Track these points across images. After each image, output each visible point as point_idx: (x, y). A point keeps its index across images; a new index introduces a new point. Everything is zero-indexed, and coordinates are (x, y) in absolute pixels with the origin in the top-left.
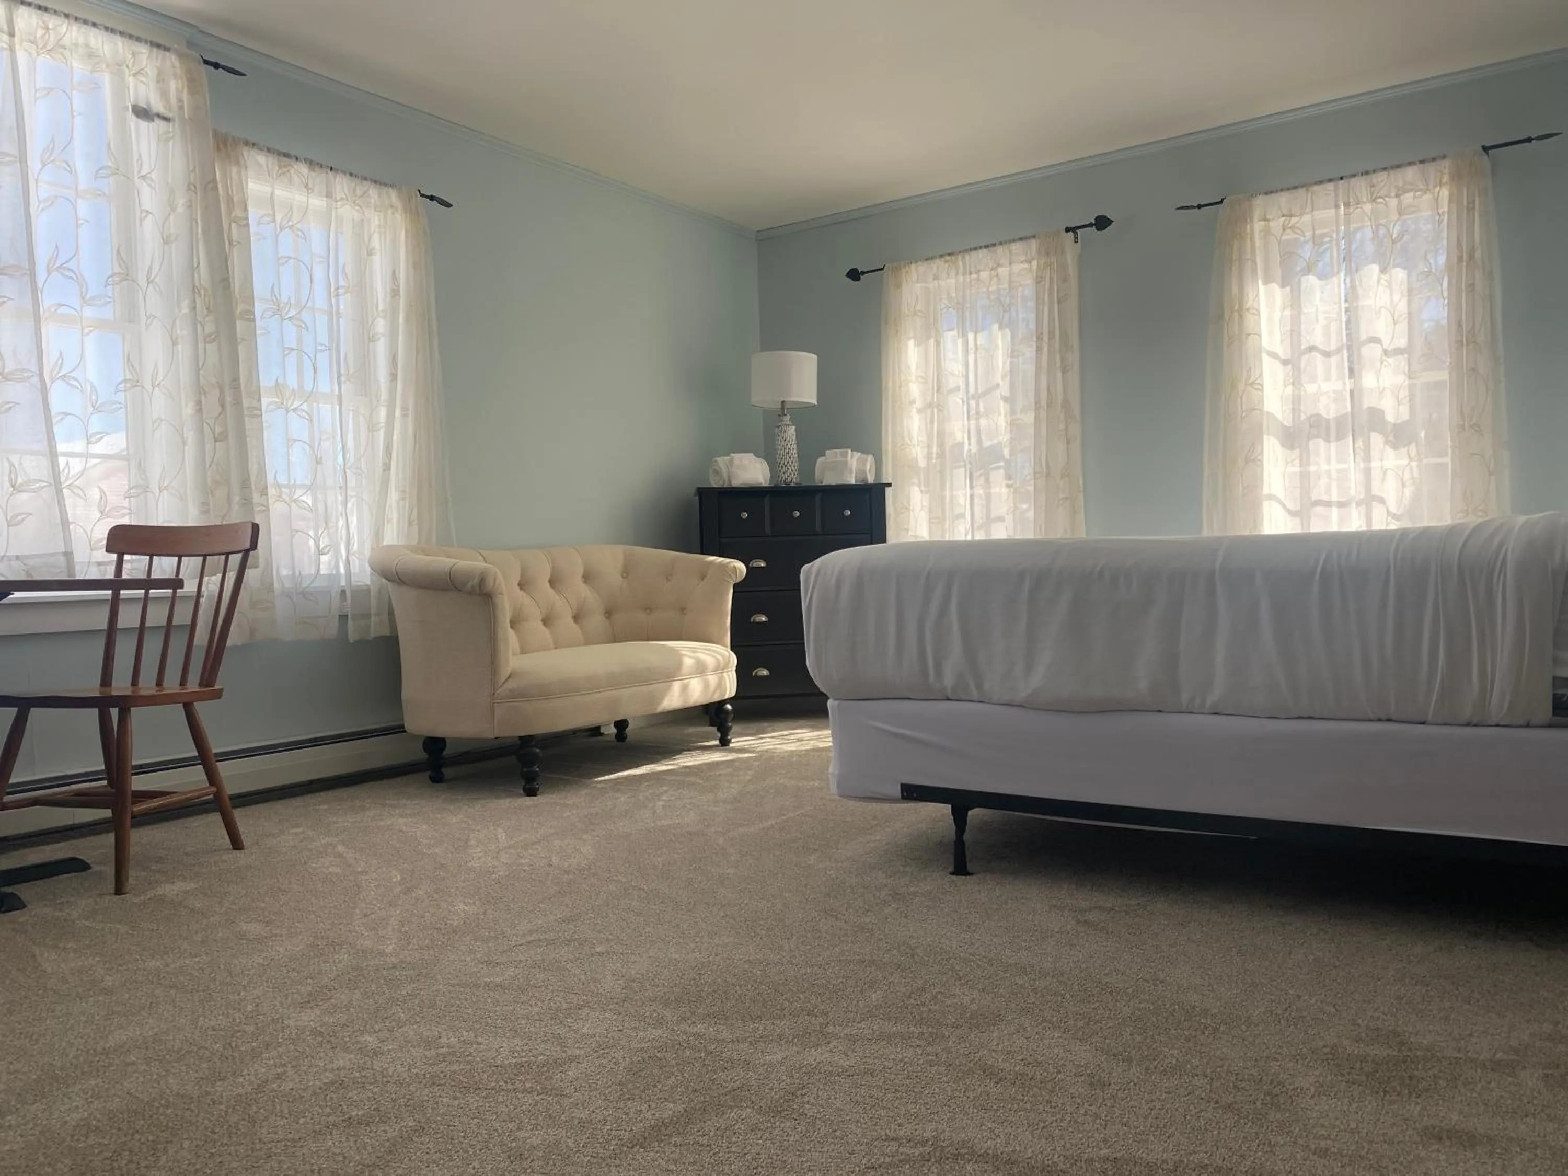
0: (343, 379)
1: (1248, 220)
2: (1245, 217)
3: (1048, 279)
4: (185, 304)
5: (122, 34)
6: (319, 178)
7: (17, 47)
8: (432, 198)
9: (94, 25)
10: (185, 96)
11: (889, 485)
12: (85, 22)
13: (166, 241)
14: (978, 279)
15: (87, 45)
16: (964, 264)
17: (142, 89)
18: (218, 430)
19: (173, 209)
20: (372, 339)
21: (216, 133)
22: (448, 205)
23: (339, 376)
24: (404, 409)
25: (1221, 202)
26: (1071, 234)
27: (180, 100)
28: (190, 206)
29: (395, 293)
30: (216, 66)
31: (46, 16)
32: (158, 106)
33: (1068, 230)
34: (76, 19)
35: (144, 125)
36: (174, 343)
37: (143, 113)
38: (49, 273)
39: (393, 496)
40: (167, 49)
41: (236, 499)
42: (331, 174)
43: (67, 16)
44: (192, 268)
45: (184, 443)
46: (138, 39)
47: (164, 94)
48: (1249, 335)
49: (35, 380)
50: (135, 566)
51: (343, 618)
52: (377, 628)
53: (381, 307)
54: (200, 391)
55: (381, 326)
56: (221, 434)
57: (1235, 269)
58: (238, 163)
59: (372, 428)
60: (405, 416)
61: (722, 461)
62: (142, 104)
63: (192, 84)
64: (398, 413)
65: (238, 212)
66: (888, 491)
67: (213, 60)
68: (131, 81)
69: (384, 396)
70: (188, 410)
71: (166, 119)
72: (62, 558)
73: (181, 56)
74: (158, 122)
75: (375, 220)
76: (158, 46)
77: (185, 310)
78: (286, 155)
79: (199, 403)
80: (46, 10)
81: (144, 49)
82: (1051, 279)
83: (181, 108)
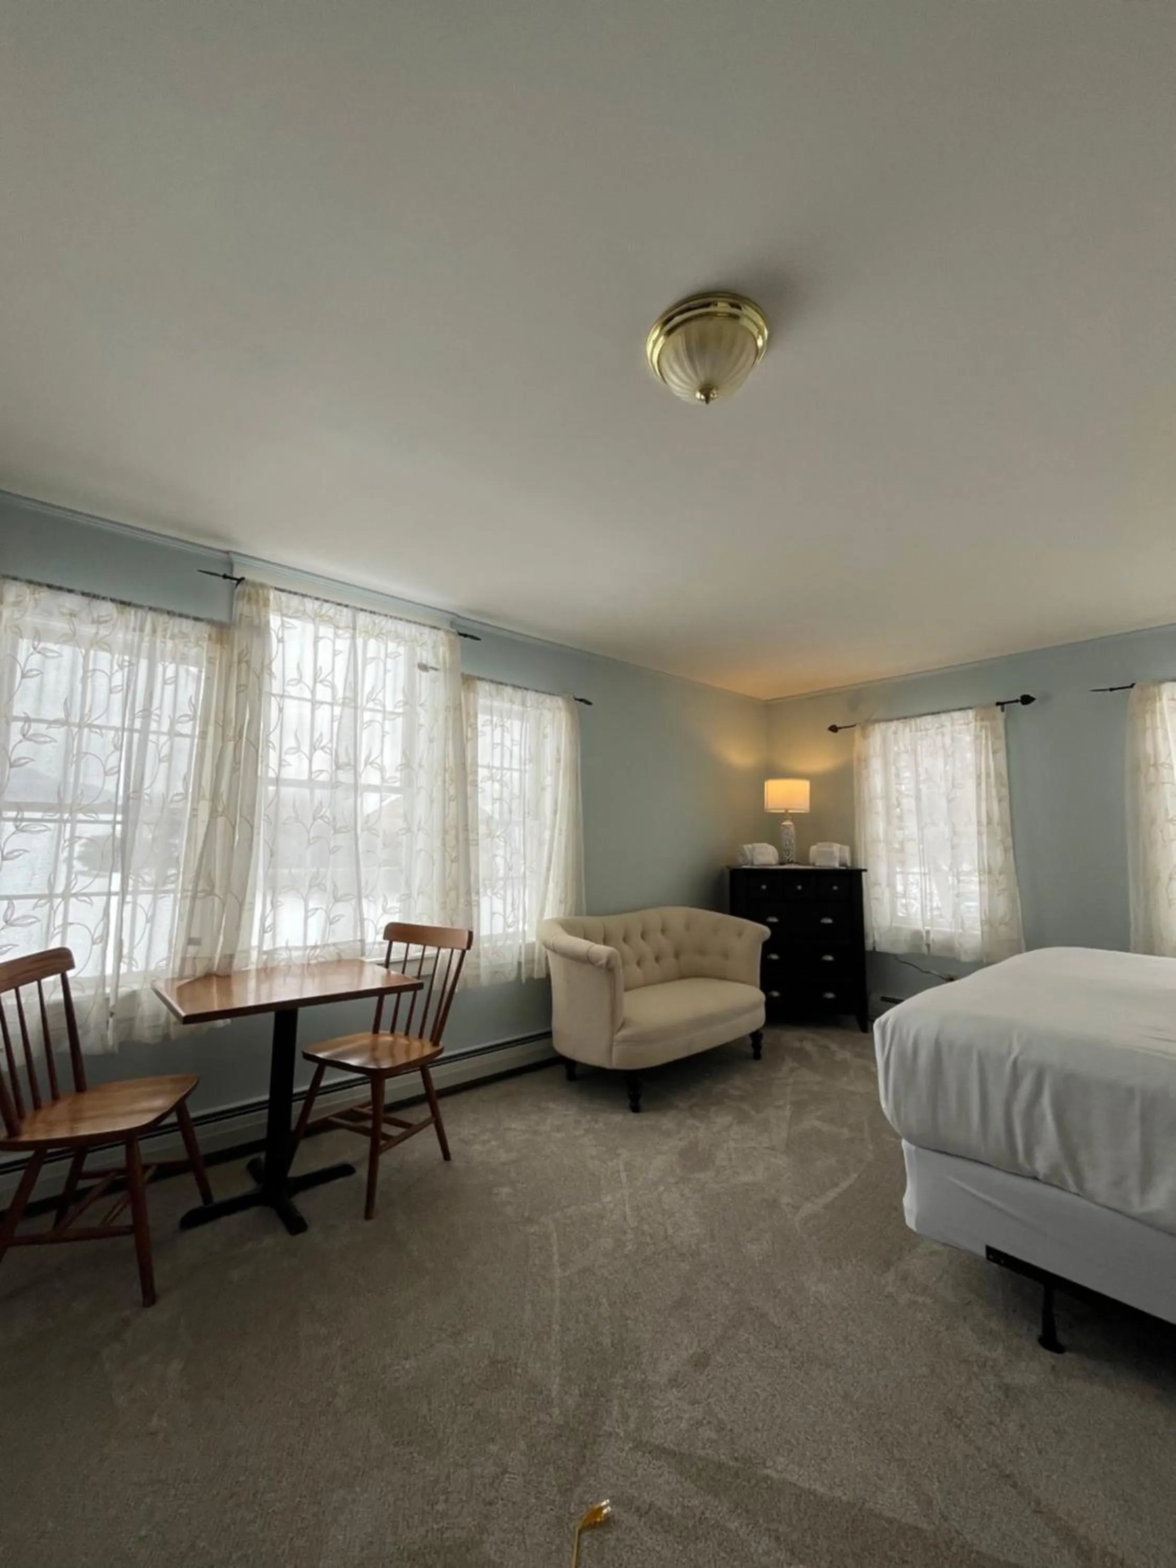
0: (526, 816)
1: (1158, 698)
2: (1155, 697)
3: (984, 736)
4: (440, 778)
5: (415, 623)
6: (519, 694)
7: (357, 635)
8: (581, 700)
9: (401, 619)
10: (447, 656)
11: (865, 870)
12: (396, 618)
13: (431, 740)
14: (927, 735)
15: (396, 631)
16: (916, 725)
17: (424, 654)
18: (454, 855)
19: (436, 720)
20: (543, 789)
21: (463, 675)
22: (589, 703)
23: (524, 813)
24: (560, 830)
25: (1132, 686)
26: (999, 707)
27: (444, 658)
28: (446, 719)
29: (558, 761)
30: (465, 636)
31: (375, 617)
32: (432, 663)
33: (998, 704)
34: (391, 617)
35: (424, 674)
36: (432, 801)
37: (424, 667)
38: (366, 765)
39: (551, 885)
40: (439, 629)
41: (462, 900)
42: (525, 692)
43: (386, 616)
44: (445, 756)
45: (433, 864)
46: (424, 625)
47: (436, 655)
48: (1163, 783)
49: (353, 832)
50: (399, 948)
51: (520, 964)
52: (538, 974)
53: (549, 769)
54: (445, 832)
55: (549, 780)
56: (455, 857)
57: (1149, 734)
58: (474, 691)
59: (541, 844)
60: (560, 834)
61: (747, 847)
62: (424, 662)
63: (452, 647)
64: (556, 834)
65: (472, 720)
66: (864, 874)
67: (464, 632)
68: (418, 649)
69: (549, 823)
70: (437, 843)
71: (436, 669)
72: (359, 943)
73: (447, 632)
74: (432, 672)
75: (548, 715)
76: (434, 627)
77: (440, 783)
78: (501, 683)
79: (444, 839)
80: (374, 613)
81: (426, 630)
82: (987, 737)
83: (445, 663)
